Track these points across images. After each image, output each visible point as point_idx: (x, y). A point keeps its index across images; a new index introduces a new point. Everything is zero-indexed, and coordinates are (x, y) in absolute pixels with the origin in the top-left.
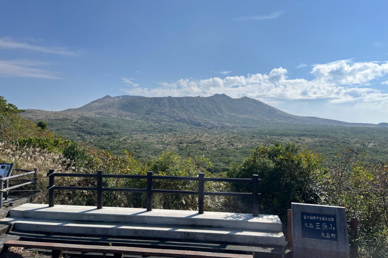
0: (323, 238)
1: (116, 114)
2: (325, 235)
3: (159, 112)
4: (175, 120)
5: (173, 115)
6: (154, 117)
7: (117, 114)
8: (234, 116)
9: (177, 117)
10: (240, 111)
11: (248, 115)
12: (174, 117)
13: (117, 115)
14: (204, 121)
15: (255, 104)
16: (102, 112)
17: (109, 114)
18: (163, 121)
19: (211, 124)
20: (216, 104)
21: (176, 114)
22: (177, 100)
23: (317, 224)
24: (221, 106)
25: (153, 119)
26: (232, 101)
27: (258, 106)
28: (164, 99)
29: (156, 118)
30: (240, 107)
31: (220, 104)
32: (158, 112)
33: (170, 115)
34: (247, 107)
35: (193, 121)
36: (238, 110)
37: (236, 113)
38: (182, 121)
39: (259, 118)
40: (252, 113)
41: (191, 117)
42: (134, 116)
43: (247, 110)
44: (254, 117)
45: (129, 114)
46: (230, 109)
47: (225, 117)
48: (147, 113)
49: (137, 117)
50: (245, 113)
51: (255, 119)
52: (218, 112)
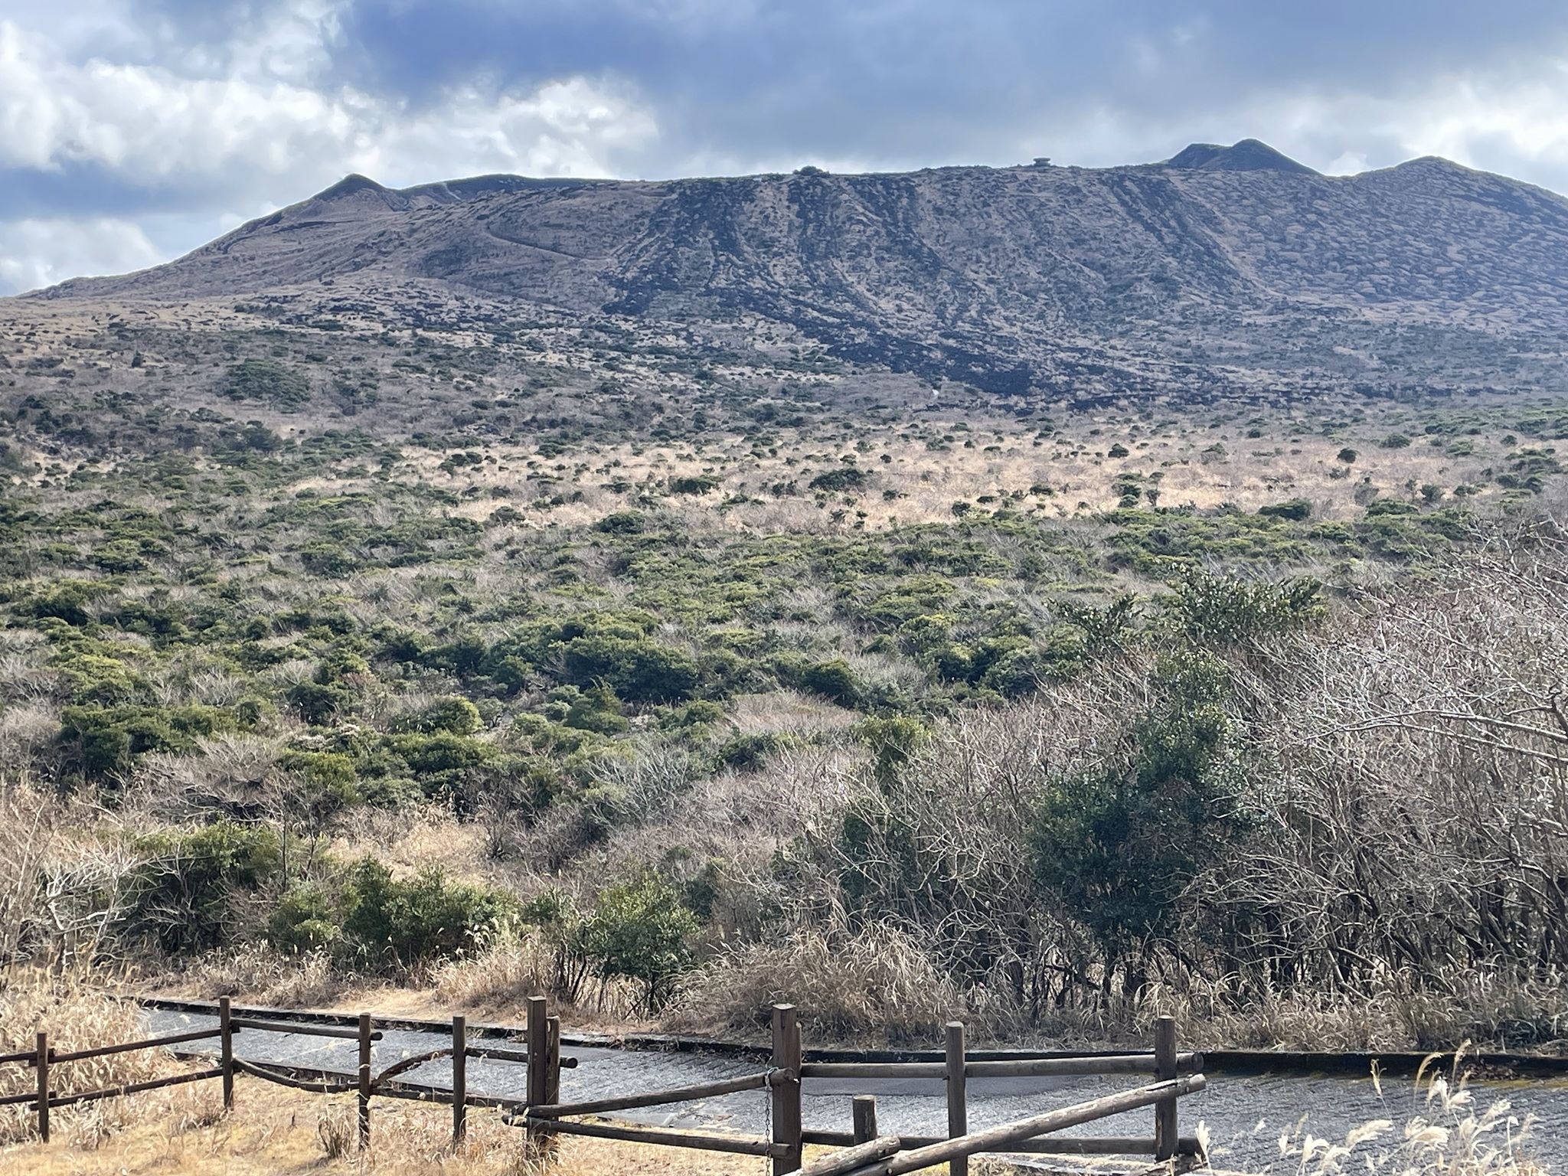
1: (390, 314)
3: (721, 292)
4: (829, 352)
5: (820, 310)
6: (676, 333)
7: (399, 308)
8: (1319, 311)
9: (855, 325)
10: (1372, 271)
11: (1442, 307)
12: (832, 325)
13: (397, 315)
14: (1062, 355)
15: (1503, 220)
16: (285, 300)
17: (336, 310)
18: (732, 359)
19: (1118, 373)
20: (1173, 223)
21: (849, 307)
22: (871, 198)
24: (1219, 240)
25: (663, 342)
26: (1313, 190)
27: (1526, 232)
28: (768, 193)
29: (689, 338)
30: (1378, 238)
31: (1210, 220)
32: (709, 292)
33: (798, 311)
34: (1434, 241)
35: (976, 352)
36: (1354, 268)
37: (1336, 291)
38: (884, 359)
39: (1525, 328)
40: (1471, 284)
41: (963, 327)
42: (525, 326)
43: (1436, 261)
44: (1490, 317)
45: (487, 306)
46: (1289, 262)
47: (1246, 321)
48: (629, 298)
49: (541, 327)
50: (1418, 290)
51: (1490, 331)
52: (1189, 283)
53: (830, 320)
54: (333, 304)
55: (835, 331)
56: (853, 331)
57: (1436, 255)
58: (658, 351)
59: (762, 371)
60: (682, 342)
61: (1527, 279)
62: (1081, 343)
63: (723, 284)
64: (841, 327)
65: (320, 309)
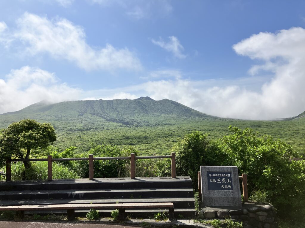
0: (223, 189)
2: (224, 187)
4: (106, 120)
9: (108, 117)
10: (161, 111)
12: (105, 117)
14: (131, 120)
15: (173, 105)
19: (138, 122)
20: (141, 106)
22: (108, 103)
23: (218, 179)
26: (155, 102)
28: (96, 102)
30: (162, 107)
33: (101, 115)
34: (167, 108)
35: (122, 120)
38: (112, 121)
40: (171, 112)
41: (120, 117)
46: (153, 110)
48: (81, 114)
50: (166, 113)
61: (177, 111)
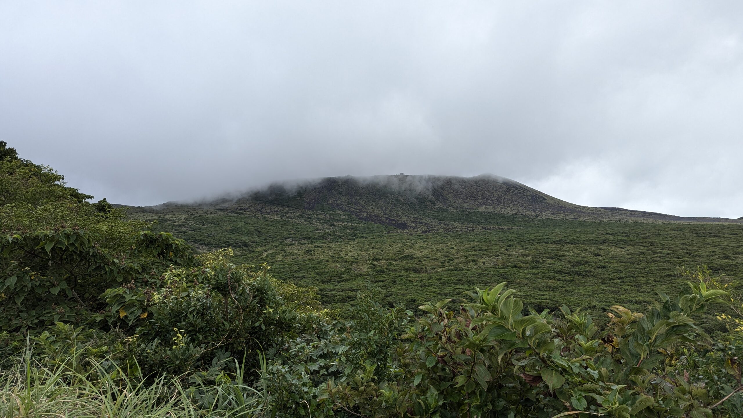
3: (331, 204)
4: (359, 219)
5: (354, 208)
6: (322, 214)
8: (467, 209)
10: (478, 199)
11: (494, 208)
12: (357, 212)
17: (241, 209)
18: (337, 221)
21: (360, 208)
25: (320, 217)
26: (463, 181)
27: (510, 190)
29: (326, 215)
30: (479, 192)
32: (328, 204)
33: (349, 209)
34: (491, 192)
35: (392, 218)
36: (474, 198)
37: (470, 204)
38: (372, 220)
39: (513, 212)
40: (500, 202)
41: (387, 212)
42: (286, 213)
43: (491, 197)
44: (505, 210)
45: (276, 209)
46: (459, 197)
47: (451, 211)
48: (309, 206)
49: (290, 213)
50: (488, 204)
51: (506, 213)
52: (437, 202)
53: (357, 211)
54: (239, 208)
55: (359, 213)
56: (363, 213)
57: (491, 195)
58: (318, 219)
59: (345, 224)
60: (324, 217)
61: (512, 201)
62: (415, 216)
63: (331, 202)
64: (360, 212)
65: (237, 209)
